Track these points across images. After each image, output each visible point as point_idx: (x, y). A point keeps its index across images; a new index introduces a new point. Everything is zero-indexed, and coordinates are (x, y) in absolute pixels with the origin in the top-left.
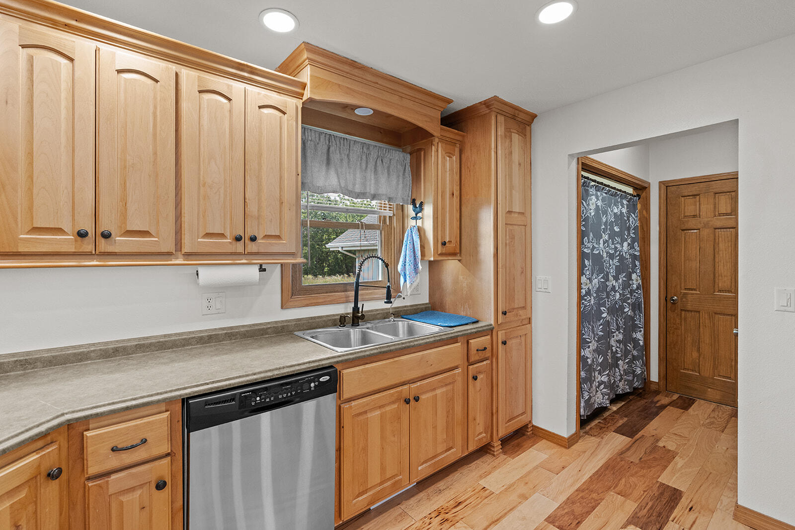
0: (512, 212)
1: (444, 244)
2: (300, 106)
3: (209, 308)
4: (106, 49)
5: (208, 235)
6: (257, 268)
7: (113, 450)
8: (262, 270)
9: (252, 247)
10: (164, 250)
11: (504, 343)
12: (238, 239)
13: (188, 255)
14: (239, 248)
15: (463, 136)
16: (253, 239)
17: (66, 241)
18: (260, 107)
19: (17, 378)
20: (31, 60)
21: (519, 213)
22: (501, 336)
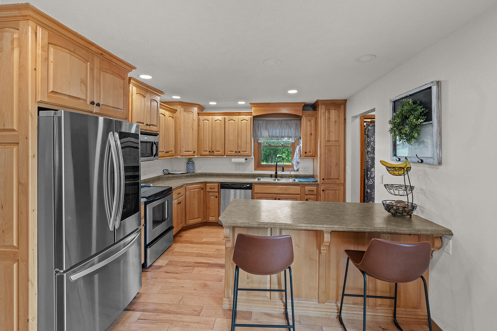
0: (330, 141)
1: (306, 153)
2: (252, 117)
3: (236, 168)
4: (213, 117)
5: (230, 151)
6: (244, 159)
7: (210, 188)
8: (246, 159)
9: (239, 154)
10: (222, 154)
11: (323, 191)
12: (236, 152)
13: (227, 156)
14: (236, 154)
15: (316, 112)
16: (239, 152)
17: (207, 153)
18: (242, 121)
19: (204, 177)
20: (204, 122)
21: (335, 141)
22: (322, 187)
